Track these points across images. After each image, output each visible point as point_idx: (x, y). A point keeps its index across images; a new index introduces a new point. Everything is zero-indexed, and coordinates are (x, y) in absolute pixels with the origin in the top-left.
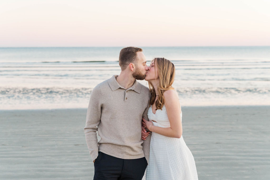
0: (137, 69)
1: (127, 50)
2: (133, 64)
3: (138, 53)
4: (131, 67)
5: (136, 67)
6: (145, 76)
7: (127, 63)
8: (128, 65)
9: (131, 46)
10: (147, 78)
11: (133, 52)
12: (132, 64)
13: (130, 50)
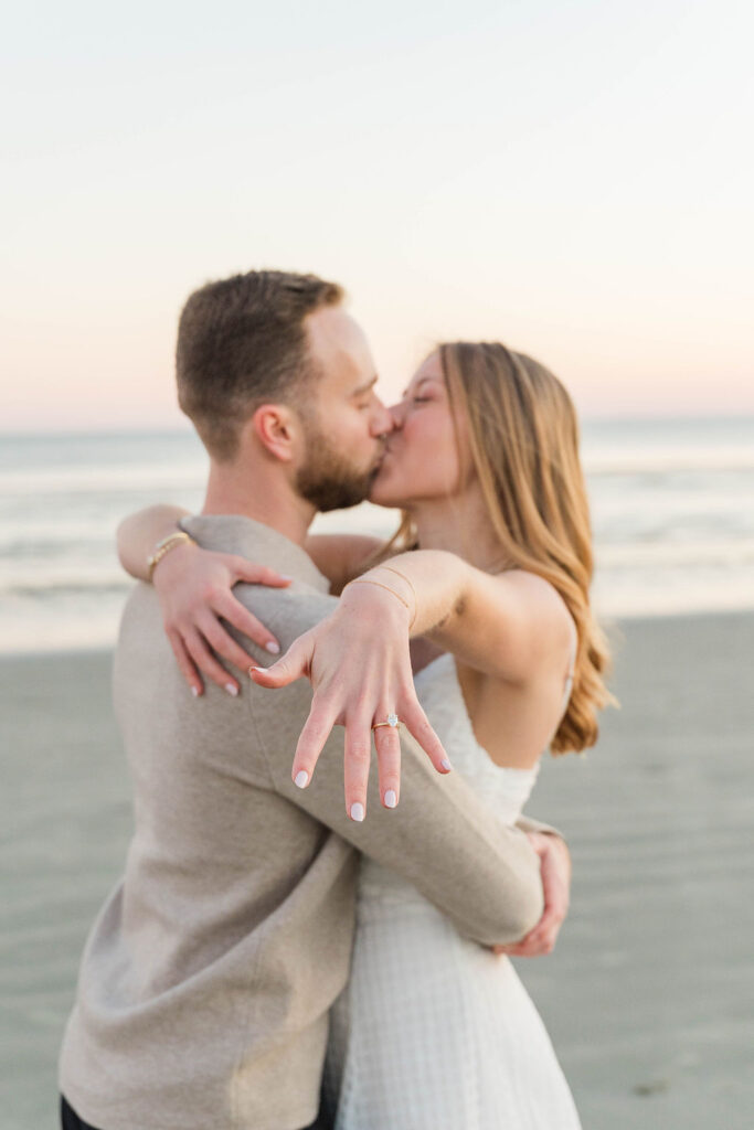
0: (315, 442)
1: (229, 301)
2: (283, 412)
3: (317, 325)
4: (269, 432)
5: (306, 429)
6: (376, 473)
7: (239, 401)
8: (243, 416)
9: (258, 269)
10: (389, 486)
11: (280, 324)
12: (273, 415)
13: (254, 308)
